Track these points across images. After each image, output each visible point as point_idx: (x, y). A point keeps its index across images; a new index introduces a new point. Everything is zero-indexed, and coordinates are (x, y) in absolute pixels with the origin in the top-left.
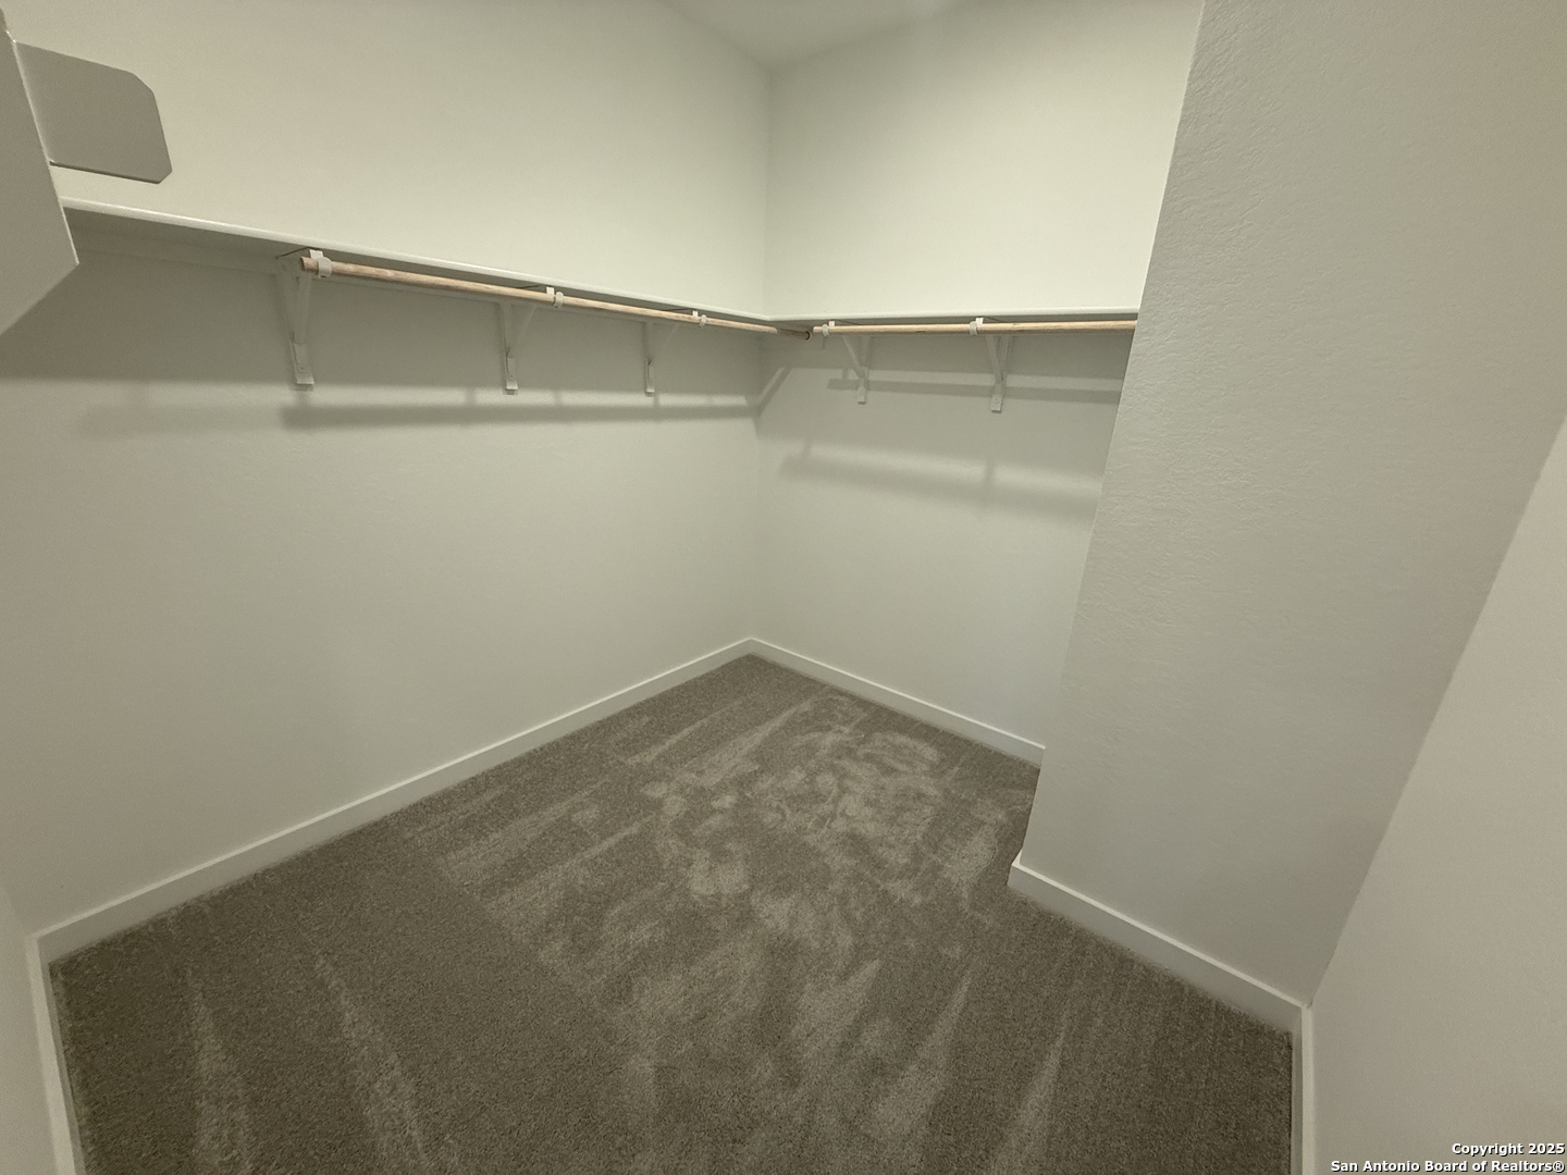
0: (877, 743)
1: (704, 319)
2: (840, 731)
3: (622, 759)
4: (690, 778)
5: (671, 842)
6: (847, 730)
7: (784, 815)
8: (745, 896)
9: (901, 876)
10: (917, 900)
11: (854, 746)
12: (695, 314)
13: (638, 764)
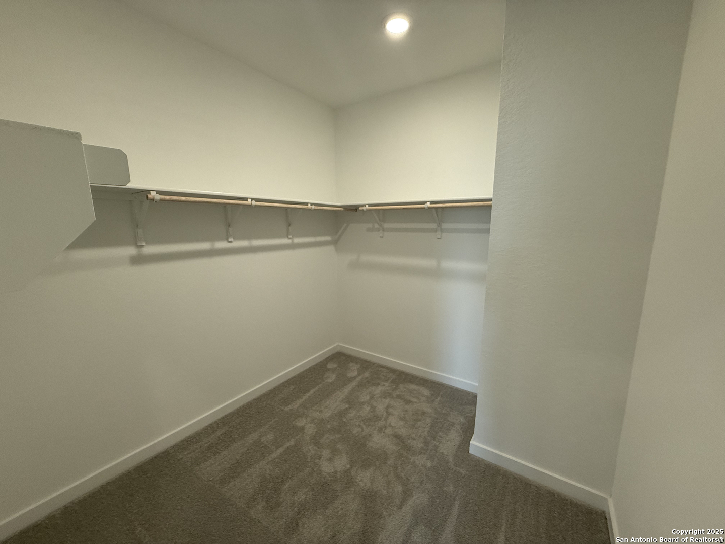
0: (402, 389)
1: (313, 207)
2: (384, 385)
3: (283, 408)
4: (316, 414)
5: (310, 447)
6: (386, 384)
7: (362, 429)
8: (348, 471)
9: (421, 453)
10: (429, 464)
11: (390, 392)
12: (309, 205)
13: (290, 409)
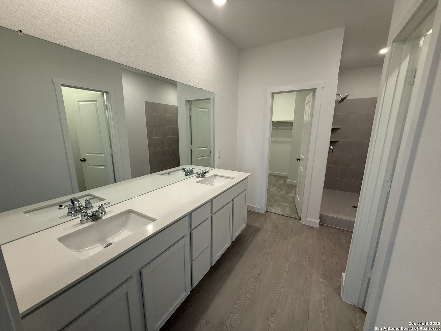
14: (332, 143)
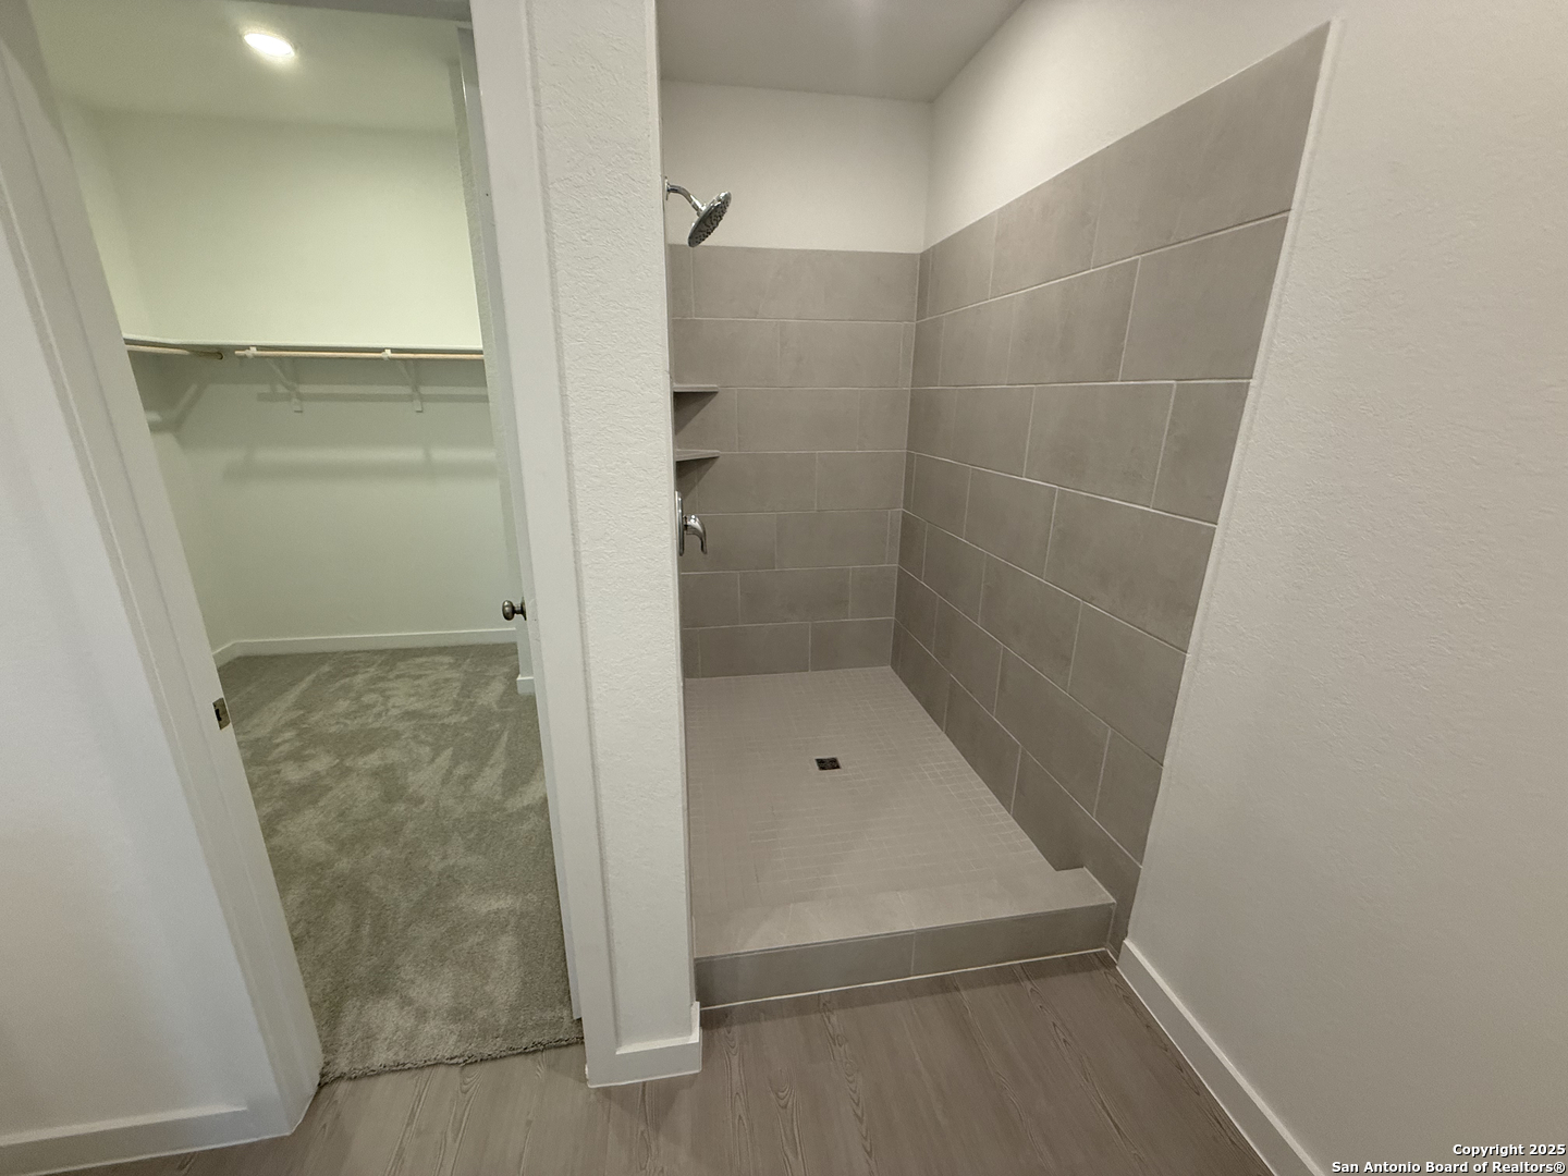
0: (402, 668)
2: (367, 672)
6: (372, 669)
7: (344, 724)
8: (338, 765)
9: (450, 715)
10: (465, 719)
11: (384, 675)
14: (686, 471)
